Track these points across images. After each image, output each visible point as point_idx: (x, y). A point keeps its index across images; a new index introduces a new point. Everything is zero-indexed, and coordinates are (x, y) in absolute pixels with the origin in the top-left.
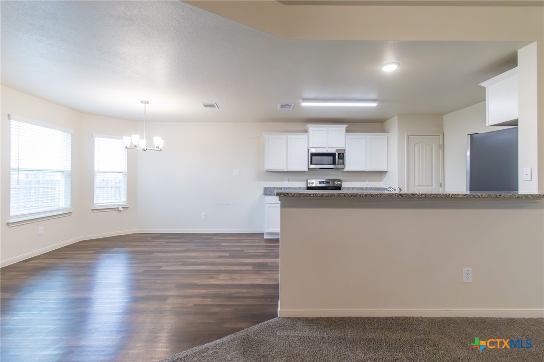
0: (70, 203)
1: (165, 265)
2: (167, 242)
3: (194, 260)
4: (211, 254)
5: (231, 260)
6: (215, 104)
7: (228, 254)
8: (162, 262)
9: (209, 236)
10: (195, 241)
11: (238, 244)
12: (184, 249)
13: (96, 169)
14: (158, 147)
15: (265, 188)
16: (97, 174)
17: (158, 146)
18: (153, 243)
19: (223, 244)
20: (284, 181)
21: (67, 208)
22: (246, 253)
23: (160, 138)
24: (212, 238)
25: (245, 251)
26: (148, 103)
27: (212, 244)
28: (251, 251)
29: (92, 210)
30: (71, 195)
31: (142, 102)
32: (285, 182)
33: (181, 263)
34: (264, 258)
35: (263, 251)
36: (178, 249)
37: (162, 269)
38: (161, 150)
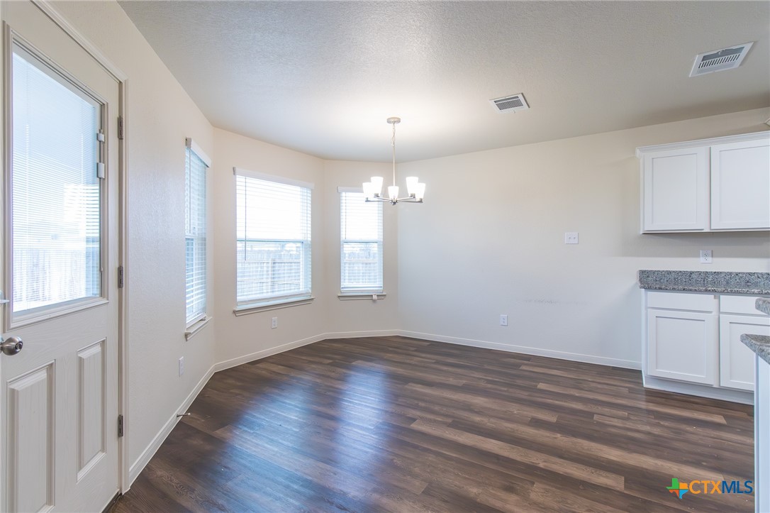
0: (310, 286)
1: (422, 418)
2: (437, 362)
3: (477, 419)
4: (515, 409)
5: (561, 440)
6: (521, 97)
7: (551, 418)
8: (416, 407)
9: (512, 360)
10: (486, 367)
11: (576, 393)
12: (463, 382)
13: (343, 237)
14: (413, 196)
15: (642, 272)
16: (345, 245)
17: (413, 193)
18: (415, 360)
19: (541, 386)
20: (699, 256)
21: (307, 293)
22: (599, 424)
23: (416, 179)
24: (518, 366)
25: (596, 417)
26: (399, 121)
27: (519, 382)
28: (615, 422)
29: (339, 297)
30: (312, 275)
31: (389, 121)
32: (702, 259)
33: (450, 420)
34: (658, 457)
35: (647, 428)
36: (451, 381)
37: (414, 426)
38: (421, 201)
